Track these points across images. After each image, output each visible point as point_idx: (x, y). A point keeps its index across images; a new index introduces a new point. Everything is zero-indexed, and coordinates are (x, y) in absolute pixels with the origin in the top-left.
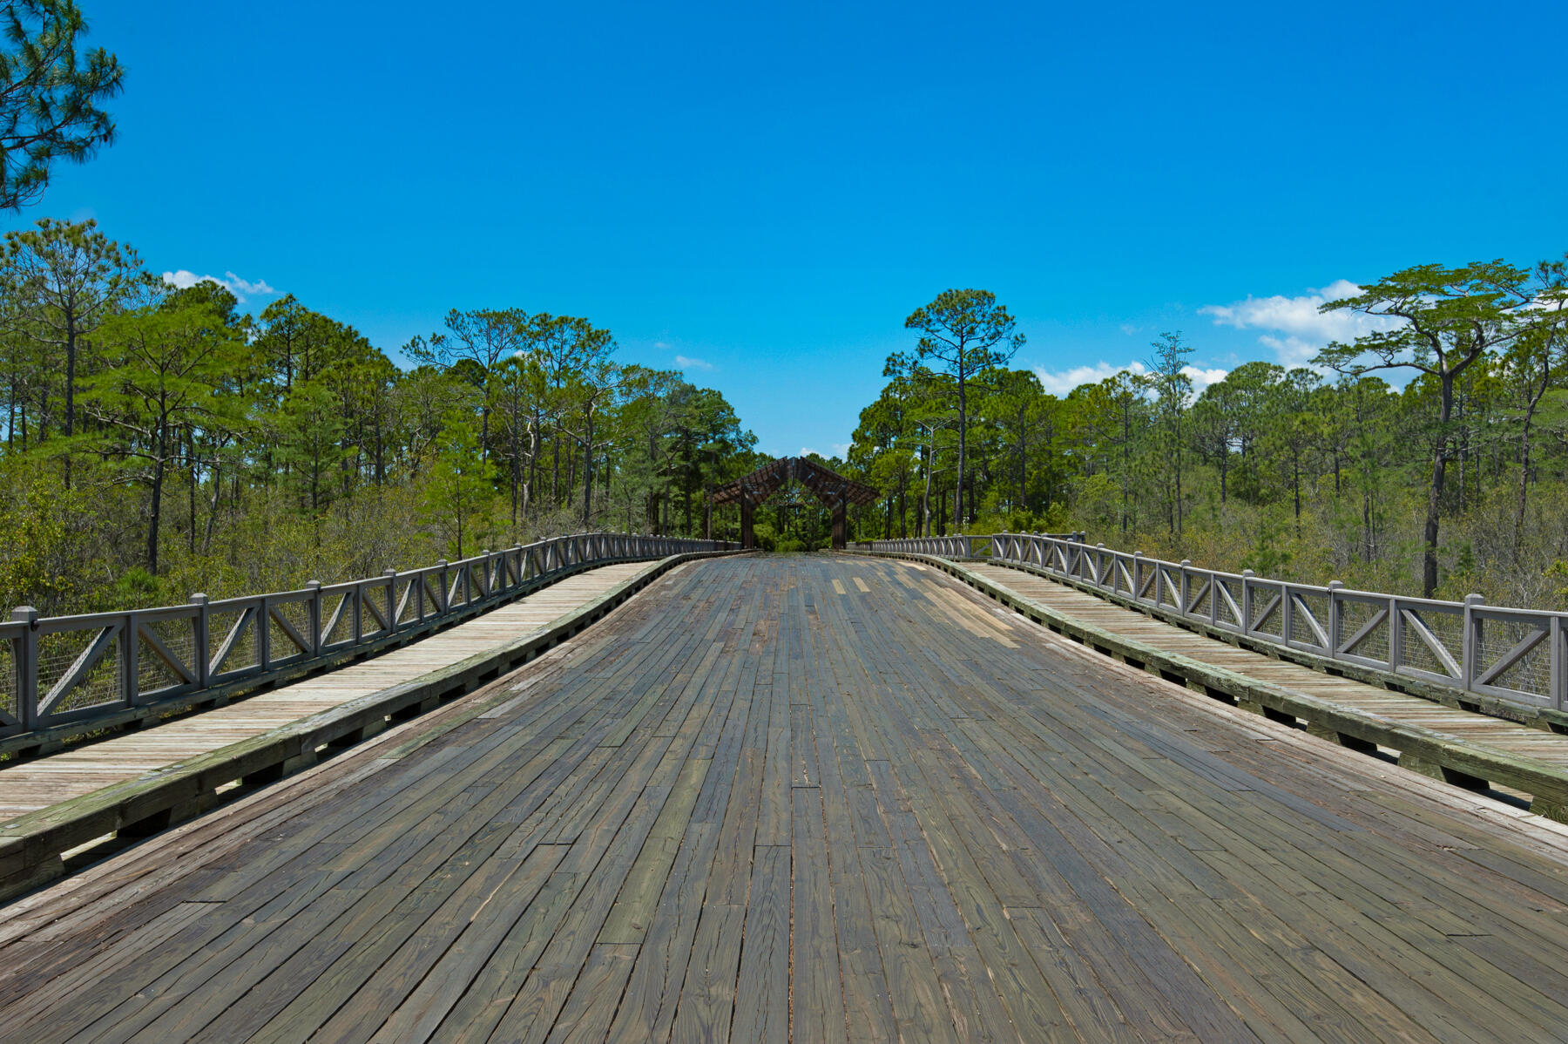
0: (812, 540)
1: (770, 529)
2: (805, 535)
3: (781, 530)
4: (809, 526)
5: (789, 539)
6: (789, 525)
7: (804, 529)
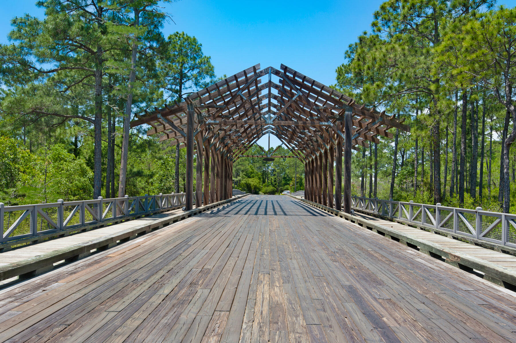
0: (279, 186)
1: (258, 181)
2: (275, 184)
3: (264, 182)
4: (277, 180)
5: (268, 186)
6: (268, 179)
7: (275, 181)
